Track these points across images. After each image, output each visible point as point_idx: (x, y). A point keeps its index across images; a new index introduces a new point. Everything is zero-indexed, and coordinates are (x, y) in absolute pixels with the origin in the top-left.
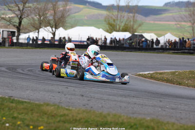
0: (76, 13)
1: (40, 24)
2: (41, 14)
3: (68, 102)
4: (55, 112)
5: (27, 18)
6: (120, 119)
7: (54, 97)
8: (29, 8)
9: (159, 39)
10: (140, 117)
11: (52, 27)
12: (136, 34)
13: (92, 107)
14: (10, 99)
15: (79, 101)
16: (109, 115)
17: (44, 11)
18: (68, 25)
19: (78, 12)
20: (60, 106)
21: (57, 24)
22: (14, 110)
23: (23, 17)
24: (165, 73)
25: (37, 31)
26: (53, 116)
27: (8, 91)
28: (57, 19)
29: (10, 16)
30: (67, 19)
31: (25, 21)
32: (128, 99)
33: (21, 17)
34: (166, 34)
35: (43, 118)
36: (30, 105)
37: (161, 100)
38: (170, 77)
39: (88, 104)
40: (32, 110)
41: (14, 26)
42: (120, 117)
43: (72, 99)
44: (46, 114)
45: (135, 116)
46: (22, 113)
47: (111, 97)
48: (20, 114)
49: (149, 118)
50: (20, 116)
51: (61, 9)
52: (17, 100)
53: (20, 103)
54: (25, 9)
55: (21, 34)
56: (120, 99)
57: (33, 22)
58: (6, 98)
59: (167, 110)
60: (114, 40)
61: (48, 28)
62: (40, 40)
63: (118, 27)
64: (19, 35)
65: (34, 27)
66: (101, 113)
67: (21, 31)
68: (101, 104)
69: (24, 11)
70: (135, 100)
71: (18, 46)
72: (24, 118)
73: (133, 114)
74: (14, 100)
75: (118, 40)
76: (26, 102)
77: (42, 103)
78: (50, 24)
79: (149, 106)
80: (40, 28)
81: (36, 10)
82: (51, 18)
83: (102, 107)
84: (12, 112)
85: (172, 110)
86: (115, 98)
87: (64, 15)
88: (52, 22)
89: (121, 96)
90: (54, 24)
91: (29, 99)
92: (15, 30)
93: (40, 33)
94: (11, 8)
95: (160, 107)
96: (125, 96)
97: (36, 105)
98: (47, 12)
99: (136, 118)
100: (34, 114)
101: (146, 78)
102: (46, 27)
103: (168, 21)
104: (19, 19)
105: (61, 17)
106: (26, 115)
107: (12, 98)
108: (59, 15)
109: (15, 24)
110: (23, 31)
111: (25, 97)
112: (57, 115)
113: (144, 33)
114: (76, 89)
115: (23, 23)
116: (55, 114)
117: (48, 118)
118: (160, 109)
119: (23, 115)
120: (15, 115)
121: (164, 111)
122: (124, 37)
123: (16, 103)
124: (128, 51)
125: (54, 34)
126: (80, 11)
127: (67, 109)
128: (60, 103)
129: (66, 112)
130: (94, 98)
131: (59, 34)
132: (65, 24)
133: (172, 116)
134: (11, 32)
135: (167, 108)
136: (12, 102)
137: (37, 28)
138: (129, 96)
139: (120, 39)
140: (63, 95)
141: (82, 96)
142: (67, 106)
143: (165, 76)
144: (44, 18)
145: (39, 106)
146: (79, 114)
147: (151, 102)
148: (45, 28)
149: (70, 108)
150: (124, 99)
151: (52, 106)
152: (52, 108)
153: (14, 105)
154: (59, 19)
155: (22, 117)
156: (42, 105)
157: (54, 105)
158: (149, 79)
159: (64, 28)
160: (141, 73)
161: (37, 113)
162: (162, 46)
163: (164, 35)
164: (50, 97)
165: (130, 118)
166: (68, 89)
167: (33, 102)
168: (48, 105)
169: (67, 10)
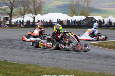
0: (48, 4)
1: (25, 12)
2: (25, 5)
3: (44, 63)
4: (35, 70)
5: (16, 8)
6: (78, 73)
7: (34, 60)
8: (18, 2)
9: (104, 20)
10: (91, 71)
11: (33, 14)
12: (89, 17)
13: (59, 66)
14: (5, 62)
15: (51, 62)
16: (71, 70)
17: (27, 4)
18: (43, 12)
19: (50, 3)
20: (38, 66)
21: (36, 12)
22: (7, 69)
23: (13, 7)
24: (108, 42)
25: (23, 17)
26: (33, 72)
27: (4, 57)
28: (36, 8)
29: (5, 7)
30: (43, 8)
31: (15, 10)
32: (83, 60)
33: (12, 8)
34: (109, 16)
35: (27, 74)
36: (18, 66)
37: (106, 60)
38: (112, 45)
39: (57, 64)
40: (19, 69)
41: (8, 13)
42: (78, 72)
43: (46, 61)
44: (29, 71)
45: (88, 71)
46: (13, 71)
47: (72, 59)
48: (12, 72)
49: (97, 72)
50: (11, 73)
51: (39, 1)
52: (10, 62)
53: (12, 64)
54: (15, 2)
55: (12, 19)
56: (78, 60)
57: (20, 11)
58: (2, 62)
59: (109, 66)
60: (74, 21)
61: (30, 14)
62: (25, 22)
63: (77, 12)
64: (11, 19)
65: (21, 14)
66: (65, 70)
67: (12, 17)
68: (66, 63)
69: (14, 4)
70: (88, 60)
71: (10, 26)
72: (14, 74)
73: (87, 69)
74: (7, 62)
75: (77, 21)
76: (15, 64)
77: (26, 64)
78: (31, 12)
79: (98, 64)
80: (25, 14)
81: (22, 3)
82: (32, 8)
83: (66, 65)
84: (6, 70)
85: (113, 67)
86: (75, 59)
87: (40, 6)
88: (32, 10)
89: (79, 58)
90: (34, 12)
91: (17, 62)
92: (8, 16)
93: (25, 18)
94: (5, 2)
95: (105, 65)
96: (82, 58)
97: (22, 65)
98: (29, 4)
99: (89, 72)
100: (21, 71)
101: (96, 46)
102: (29, 13)
103: (110, 8)
104: (11, 9)
105: (39, 7)
106: (16, 72)
107: (6, 61)
108: (37, 5)
109: (8, 12)
110: (14, 17)
111: (15, 60)
112: (36, 72)
113: (94, 16)
114: (49, 54)
115: (13, 11)
116: (35, 71)
117: (30, 73)
118: (105, 66)
119: (14, 72)
120: (8, 72)
121: (108, 67)
122: (81, 19)
123: (9, 65)
124: (83, 28)
125: (34, 18)
126: (51, 3)
127: (43, 68)
128: (38, 63)
129: (42, 70)
130: (61, 60)
131: (38, 18)
132: (42, 12)
133: (113, 71)
134: (6, 18)
135: (110, 65)
136: (6, 64)
137: (23, 15)
138: (84, 58)
139: (78, 20)
140: (40, 59)
141: (53, 58)
142: (43, 66)
143: (109, 44)
144: (27, 8)
145: (24, 66)
146: (51, 70)
147: (99, 62)
148: (28, 15)
149: (45, 67)
150: (81, 60)
151: (33, 66)
152: (33, 67)
153: (8, 66)
154: (37, 8)
155: (13, 74)
156: (26, 65)
157: (34, 65)
158: (98, 46)
159: (41, 14)
160: (92, 43)
161: (23, 70)
162: (106, 24)
163: (107, 17)
164: (31, 60)
165: (85, 72)
166: (44, 54)
167: (21, 63)
168: (30, 65)
169: (42, 2)
